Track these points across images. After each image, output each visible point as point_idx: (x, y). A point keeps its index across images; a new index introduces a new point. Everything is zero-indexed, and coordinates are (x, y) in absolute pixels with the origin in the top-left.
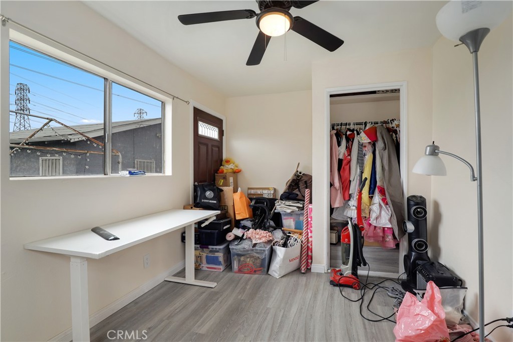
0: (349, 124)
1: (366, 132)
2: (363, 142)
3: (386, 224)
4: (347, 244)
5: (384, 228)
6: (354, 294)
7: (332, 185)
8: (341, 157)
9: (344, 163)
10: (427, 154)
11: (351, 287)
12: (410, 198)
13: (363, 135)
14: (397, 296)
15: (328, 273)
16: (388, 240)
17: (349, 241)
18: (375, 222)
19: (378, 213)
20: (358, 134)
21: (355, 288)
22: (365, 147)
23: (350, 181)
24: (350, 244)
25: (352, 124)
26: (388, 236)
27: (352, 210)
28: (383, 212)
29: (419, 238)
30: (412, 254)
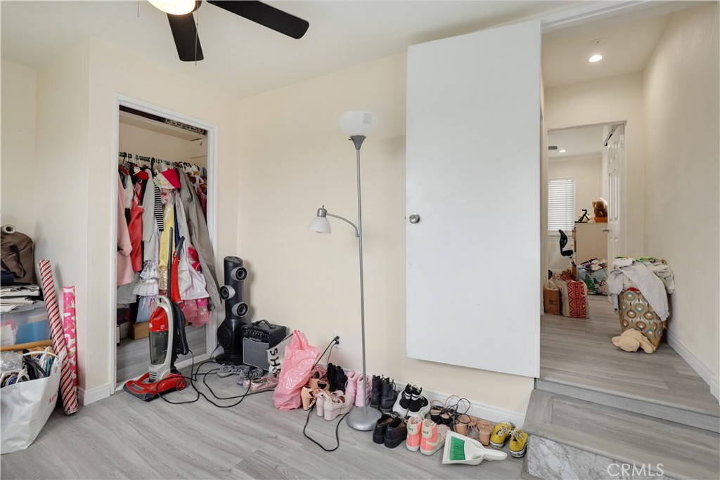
0: (130, 156)
1: (165, 174)
2: (163, 187)
3: (202, 295)
4: (163, 332)
5: (197, 300)
6: (187, 394)
7: (119, 249)
8: (129, 205)
9: (134, 215)
10: (320, 215)
11: (173, 390)
12: (227, 259)
13: (160, 177)
14: (231, 373)
15: (117, 393)
16: (202, 314)
17: (167, 326)
18: (184, 294)
19: (190, 283)
20: (154, 175)
21: (181, 389)
22: (165, 194)
23: (143, 243)
24: (167, 332)
25: (134, 157)
26: (202, 310)
27: (148, 284)
28: (195, 280)
29: (238, 302)
30: (231, 322)
